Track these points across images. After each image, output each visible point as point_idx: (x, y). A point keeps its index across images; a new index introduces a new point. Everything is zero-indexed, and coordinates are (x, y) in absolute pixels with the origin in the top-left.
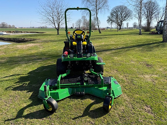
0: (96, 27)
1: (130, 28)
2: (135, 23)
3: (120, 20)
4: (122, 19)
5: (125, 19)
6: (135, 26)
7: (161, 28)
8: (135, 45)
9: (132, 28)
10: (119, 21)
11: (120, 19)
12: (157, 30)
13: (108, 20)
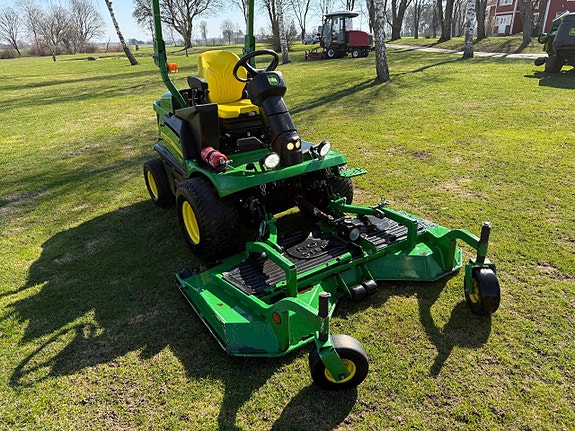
0: (90, 41)
1: (214, 40)
2: (227, 24)
3: (183, 14)
4: (188, 8)
5: (200, 8)
6: (228, 34)
7: (333, 39)
8: (311, 98)
9: (221, 40)
10: (179, 17)
11: (181, 10)
12: (322, 45)
13: (137, 13)
